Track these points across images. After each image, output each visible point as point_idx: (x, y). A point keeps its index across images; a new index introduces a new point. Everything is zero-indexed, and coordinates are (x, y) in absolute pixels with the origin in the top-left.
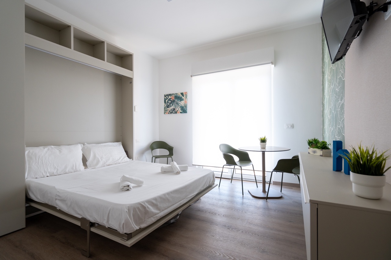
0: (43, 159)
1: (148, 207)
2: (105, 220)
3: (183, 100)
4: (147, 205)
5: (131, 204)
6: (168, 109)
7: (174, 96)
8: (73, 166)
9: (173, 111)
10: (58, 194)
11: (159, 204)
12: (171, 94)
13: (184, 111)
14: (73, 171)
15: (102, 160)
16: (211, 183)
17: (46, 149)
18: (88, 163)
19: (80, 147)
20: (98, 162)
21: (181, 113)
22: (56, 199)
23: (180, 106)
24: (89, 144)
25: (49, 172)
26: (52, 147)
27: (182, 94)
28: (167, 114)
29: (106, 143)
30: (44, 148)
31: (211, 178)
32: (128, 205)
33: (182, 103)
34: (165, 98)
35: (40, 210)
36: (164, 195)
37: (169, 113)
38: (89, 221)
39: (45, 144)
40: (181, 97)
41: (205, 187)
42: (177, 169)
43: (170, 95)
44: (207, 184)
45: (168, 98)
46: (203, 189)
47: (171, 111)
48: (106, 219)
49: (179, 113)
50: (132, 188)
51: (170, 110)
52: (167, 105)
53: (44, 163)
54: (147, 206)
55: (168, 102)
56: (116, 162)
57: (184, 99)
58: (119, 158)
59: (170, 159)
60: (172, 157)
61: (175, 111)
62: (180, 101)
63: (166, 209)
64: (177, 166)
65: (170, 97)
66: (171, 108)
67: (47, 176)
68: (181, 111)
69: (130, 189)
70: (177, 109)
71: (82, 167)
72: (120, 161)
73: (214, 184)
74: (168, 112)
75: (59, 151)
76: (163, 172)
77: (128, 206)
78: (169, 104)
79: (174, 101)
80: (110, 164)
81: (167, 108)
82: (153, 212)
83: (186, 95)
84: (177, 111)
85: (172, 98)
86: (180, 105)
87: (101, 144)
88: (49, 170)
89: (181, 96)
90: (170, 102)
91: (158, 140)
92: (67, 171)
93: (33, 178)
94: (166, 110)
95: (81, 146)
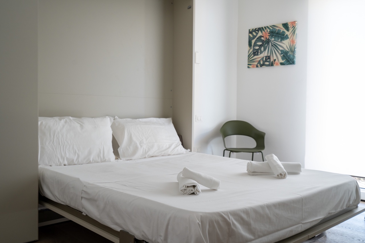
0: (59, 137)
1: (234, 224)
2: (160, 236)
3: (287, 37)
4: (232, 219)
5: (206, 213)
6: (256, 57)
7: (269, 30)
8: (100, 152)
9: (266, 61)
10: (84, 189)
11: (252, 222)
12: (262, 28)
13: (288, 61)
14: (100, 160)
15: (141, 146)
16: (351, 203)
17: (63, 121)
18: (120, 150)
19: (108, 122)
20: (136, 149)
21: (282, 64)
22: (82, 197)
23: (281, 51)
24: (121, 118)
25: (67, 158)
26: (70, 119)
27: (286, 26)
28: (253, 67)
29: (148, 119)
30: (60, 120)
31: (352, 192)
32: (201, 214)
33: (285, 45)
34: (249, 36)
35: (62, 217)
36: (262, 207)
37: (257, 66)
38: (134, 236)
39: (61, 114)
40: (284, 32)
41: (339, 210)
42: (281, 168)
43: (260, 29)
44: (344, 203)
45: (255, 36)
46: (334, 212)
47: (262, 63)
48: (162, 234)
49: (277, 64)
50: (200, 191)
51: (259, 59)
52: (253, 50)
53: (60, 144)
54: (232, 222)
55: (255, 44)
56: (163, 153)
57: (289, 37)
58: (168, 146)
59: (257, 155)
60: (262, 151)
61: (270, 61)
62: (281, 41)
63: (264, 235)
64: (280, 163)
65: (260, 34)
66: (262, 55)
67: (65, 165)
68: (283, 61)
69: (198, 193)
70: (275, 58)
71: (113, 156)
72: (169, 151)
73: (357, 207)
74: (256, 63)
75: (79, 125)
76: (251, 174)
77: (201, 216)
78: (257, 48)
79: (268, 41)
80: (154, 155)
81: (255, 55)
82: (242, 236)
83: (294, 27)
84: (275, 60)
85: (265, 35)
86: (281, 49)
87: (140, 120)
88: (68, 156)
89: (283, 29)
90: (260, 43)
91: (235, 119)
92: (91, 160)
93: (46, 165)
94: (253, 61)
95: (110, 119)
